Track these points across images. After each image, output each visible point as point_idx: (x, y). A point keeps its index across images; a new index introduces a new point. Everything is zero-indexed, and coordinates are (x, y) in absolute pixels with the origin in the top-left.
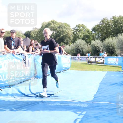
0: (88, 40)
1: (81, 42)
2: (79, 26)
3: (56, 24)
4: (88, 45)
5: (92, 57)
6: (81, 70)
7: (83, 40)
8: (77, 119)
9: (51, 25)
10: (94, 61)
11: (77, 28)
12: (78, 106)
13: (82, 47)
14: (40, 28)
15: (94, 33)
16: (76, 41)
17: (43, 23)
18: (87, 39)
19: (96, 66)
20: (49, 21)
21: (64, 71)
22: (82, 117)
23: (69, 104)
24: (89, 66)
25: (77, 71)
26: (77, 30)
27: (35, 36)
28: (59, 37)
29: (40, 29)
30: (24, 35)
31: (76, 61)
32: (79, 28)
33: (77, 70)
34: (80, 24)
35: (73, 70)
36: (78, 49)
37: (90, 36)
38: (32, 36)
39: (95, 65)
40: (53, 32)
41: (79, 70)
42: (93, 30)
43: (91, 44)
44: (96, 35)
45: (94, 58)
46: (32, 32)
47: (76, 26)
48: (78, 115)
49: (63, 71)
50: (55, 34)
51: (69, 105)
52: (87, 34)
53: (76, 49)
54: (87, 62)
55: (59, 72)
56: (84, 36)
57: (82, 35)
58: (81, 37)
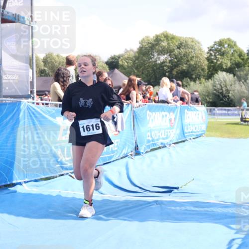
0: (242, 73)
1: (225, 75)
2: (221, 43)
6: (229, 137)
8: (234, 240)
11: (216, 46)
12: (233, 213)
13: (229, 87)
16: (216, 76)
17: (143, 39)
20: (156, 35)
21: (194, 138)
22: (243, 236)
23: (212, 209)
24: (244, 128)
25: (221, 139)
26: (217, 51)
27: (128, 67)
28: (178, 68)
29: (137, 52)
30: (106, 65)
31: (216, 117)
32: (220, 48)
34: (223, 40)
35: (211, 136)
36: (220, 91)
37: (245, 64)
38: (122, 66)
40: (166, 56)
41: (224, 137)
43: (248, 81)
46: (122, 58)
47: (213, 44)
48: (234, 231)
49: (190, 139)
50: (170, 61)
51: (212, 211)
52: (238, 61)
53: (215, 90)
54: (240, 120)
55: (184, 141)
56: (233, 64)
57: (227, 63)
58: (226, 66)
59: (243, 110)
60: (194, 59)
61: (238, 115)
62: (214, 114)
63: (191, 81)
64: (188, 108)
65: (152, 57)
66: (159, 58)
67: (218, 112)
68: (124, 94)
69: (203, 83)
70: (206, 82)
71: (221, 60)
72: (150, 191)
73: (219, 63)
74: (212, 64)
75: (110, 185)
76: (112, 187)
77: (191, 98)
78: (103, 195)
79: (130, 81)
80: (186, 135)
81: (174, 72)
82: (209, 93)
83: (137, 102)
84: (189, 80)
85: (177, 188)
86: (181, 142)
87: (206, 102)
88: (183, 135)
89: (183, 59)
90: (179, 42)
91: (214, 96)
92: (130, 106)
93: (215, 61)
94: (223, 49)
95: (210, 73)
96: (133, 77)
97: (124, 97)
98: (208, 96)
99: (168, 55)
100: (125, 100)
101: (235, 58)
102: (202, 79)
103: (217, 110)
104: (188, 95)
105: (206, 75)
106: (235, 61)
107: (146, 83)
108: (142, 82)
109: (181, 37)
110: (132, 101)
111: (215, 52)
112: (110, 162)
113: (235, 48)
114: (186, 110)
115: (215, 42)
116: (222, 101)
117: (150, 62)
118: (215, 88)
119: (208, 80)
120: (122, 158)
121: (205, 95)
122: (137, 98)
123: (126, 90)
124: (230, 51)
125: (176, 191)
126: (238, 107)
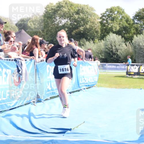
0: (128, 35)
1: (115, 36)
2: (111, 10)
3: (71, 7)
4: (128, 43)
5: (133, 65)
6: (116, 88)
7: (119, 34)
9: (64, 9)
10: (136, 71)
11: (107, 13)
13: (117, 47)
14: (43, 14)
15: (137, 22)
16: (108, 37)
17: (48, 5)
18: (125, 34)
19: (141, 80)
20: (59, 2)
21: (87, 88)
24: (129, 80)
26: (109, 16)
28: (76, 30)
30: (16, 26)
31: (107, 71)
32: (111, 14)
33: (109, 87)
34: (114, 8)
35: (101, 87)
36: (111, 50)
39: (141, 78)
40: (66, 20)
41: (112, 88)
42: (136, 18)
43: (133, 41)
44: (141, 26)
45: (137, 67)
46: (30, 21)
47: (106, 10)
49: (84, 89)
50: (71, 24)
52: (125, 25)
53: (107, 49)
54: (126, 74)
55: (79, 91)
56: (121, 28)
57: (116, 27)
58: (116, 29)
59: (128, 65)
60: (89, 23)
61: (125, 69)
62: (105, 69)
63: (87, 41)
64: (83, 64)
65: (55, 20)
66: (61, 22)
67: (108, 67)
68: (28, 51)
69: (97, 43)
70: (99, 42)
71: (111, 25)
72: (47, 132)
73: (110, 26)
74: (104, 28)
75: (14, 127)
76: (16, 129)
77: (86, 55)
78: (7, 136)
79: (34, 40)
80: (80, 85)
81: (73, 33)
82: (102, 51)
83: (39, 57)
84: (85, 40)
85: (70, 130)
86: (76, 91)
87: (99, 59)
88: (78, 85)
89: (81, 23)
90: (78, 9)
91: (106, 54)
92: (33, 61)
93: (107, 25)
94: (114, 15)
95: (102, 35)
96: (36, 37)
97: (28, 53)
98: (100, 53)
99: (68, 19)
100: (29, 56)
101: (123, 23)
102: (95, 40)
103: (108, 65)
104: (83, 52)
105: (100, 36)
106: (123, 25)
107: (48, 42)
108: (44, 41)
109: (78, 5)
110: (35, 57)
111: (107, 17)
112: (15, 108)
113: (123, 15)
114: (81, 65)
115: (107, 10)
116: (112, 58)
117: (53, 25)
118: (107, 47)
119: (101, 40)
120: (26, 104)
121: (98, 53)
122: (39, 54)
123: (30, 48)
124: (119, 16)
125: (69, 132)
126: (124, 63)
